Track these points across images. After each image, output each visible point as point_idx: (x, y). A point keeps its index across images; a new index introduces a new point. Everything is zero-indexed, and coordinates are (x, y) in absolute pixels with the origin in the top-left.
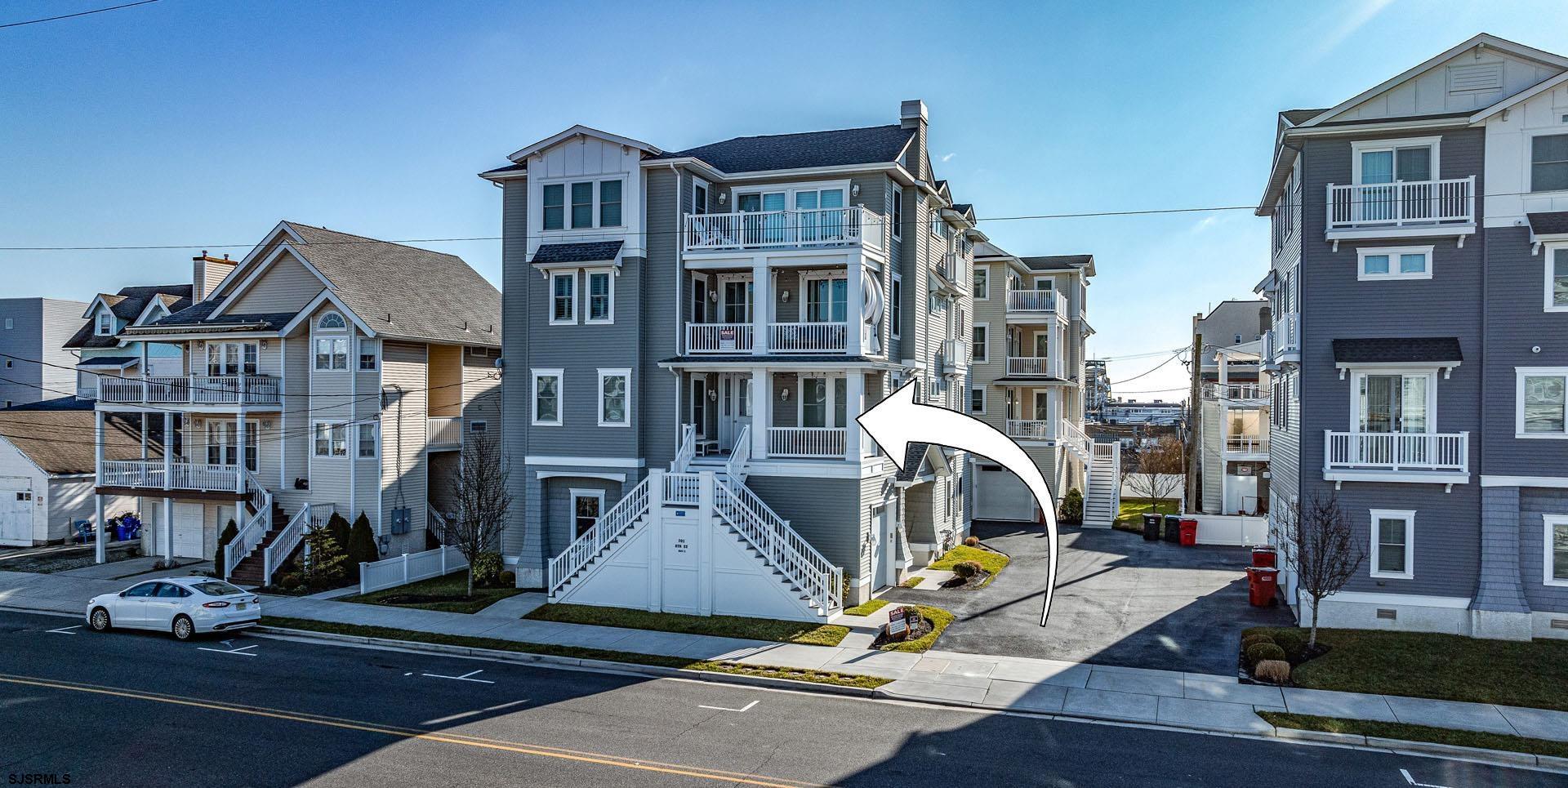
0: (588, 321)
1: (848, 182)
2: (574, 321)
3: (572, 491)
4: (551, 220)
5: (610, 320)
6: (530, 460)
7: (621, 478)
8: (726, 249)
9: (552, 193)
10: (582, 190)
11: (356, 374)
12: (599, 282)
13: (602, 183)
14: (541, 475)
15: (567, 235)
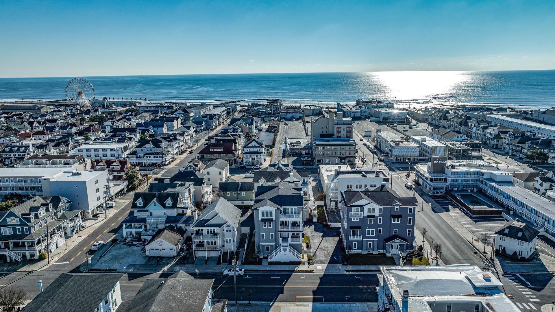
0: (268, 227)
2: (266, 227)
3: (266, 246)
4: (263, 215)
5: (271, 227)
7: (273, 245)
10: (267, 213)
12: (270, 223)
13: (270, 212)
14: (262, 245)
15: (265, 217)
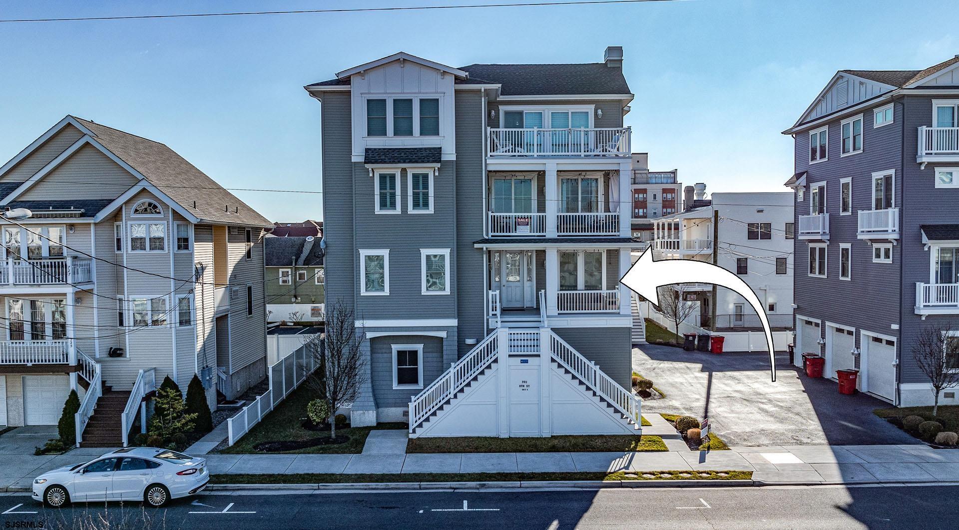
0: (411, 210)
1: (593, 106)
2: (398, 211)
3: (393, 346)
4: (376, 127)
5: (431, 210)
6: (358, 324)
7: (443, 334)
8: (518, 156)
9: (375, 107)
10: (402, 106)
11: (175, 255)
12: (420, 181)
13: (421, 100)
14: (369, 335)
15: (390, 141)
